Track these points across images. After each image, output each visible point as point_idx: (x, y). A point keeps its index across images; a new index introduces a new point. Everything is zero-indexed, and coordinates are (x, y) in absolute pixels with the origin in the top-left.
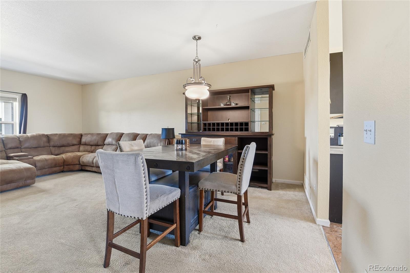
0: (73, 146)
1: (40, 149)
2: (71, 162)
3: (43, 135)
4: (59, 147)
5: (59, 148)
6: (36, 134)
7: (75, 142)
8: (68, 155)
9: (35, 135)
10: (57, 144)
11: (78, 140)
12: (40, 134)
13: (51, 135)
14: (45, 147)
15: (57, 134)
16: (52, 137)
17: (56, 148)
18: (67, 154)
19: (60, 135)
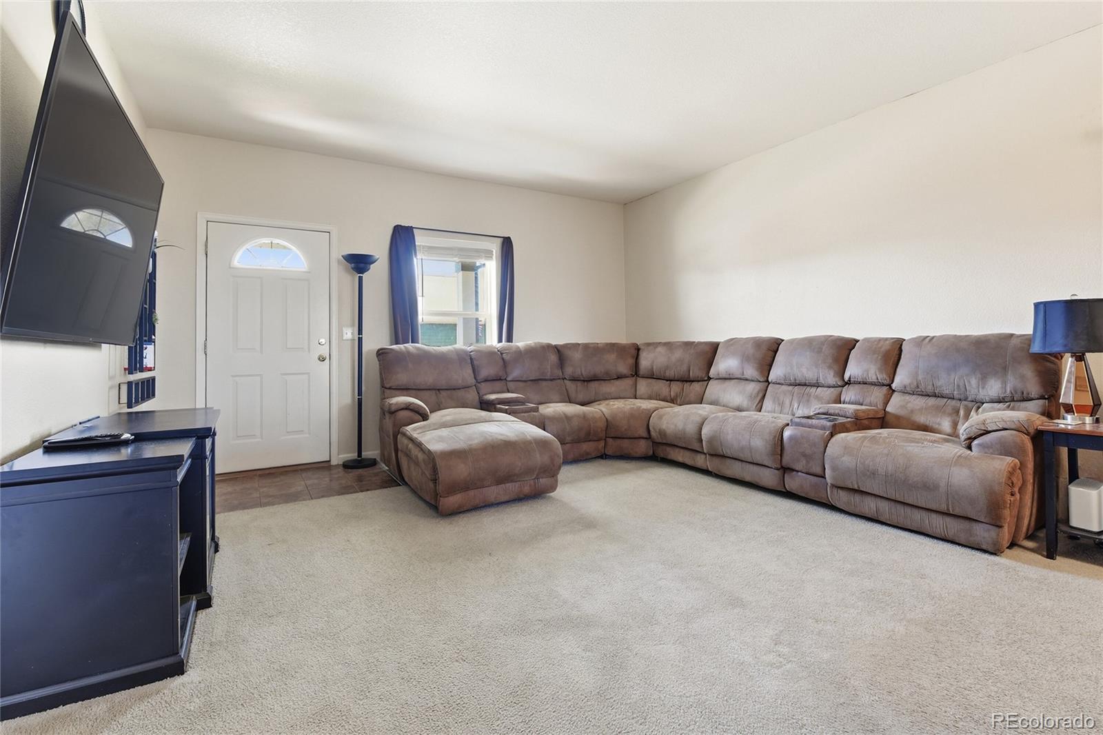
0: (620, 380)
1: (544, 383)
2: (626, 430)
3: (549, 346)
4: (584, 381)
5: (586, 383)
6: (535, 343)
7: (623, 368)
8: (615, 407)
9: (533, 344)
10: (580, 373)
11: (631, 361)
12: (542, 343)
13: (566, 346)
14: (554, 379)
15: (579, 344)
16: (568, 353)
17: (579, 384)
18: (611, 402)
19: (586, 347)
